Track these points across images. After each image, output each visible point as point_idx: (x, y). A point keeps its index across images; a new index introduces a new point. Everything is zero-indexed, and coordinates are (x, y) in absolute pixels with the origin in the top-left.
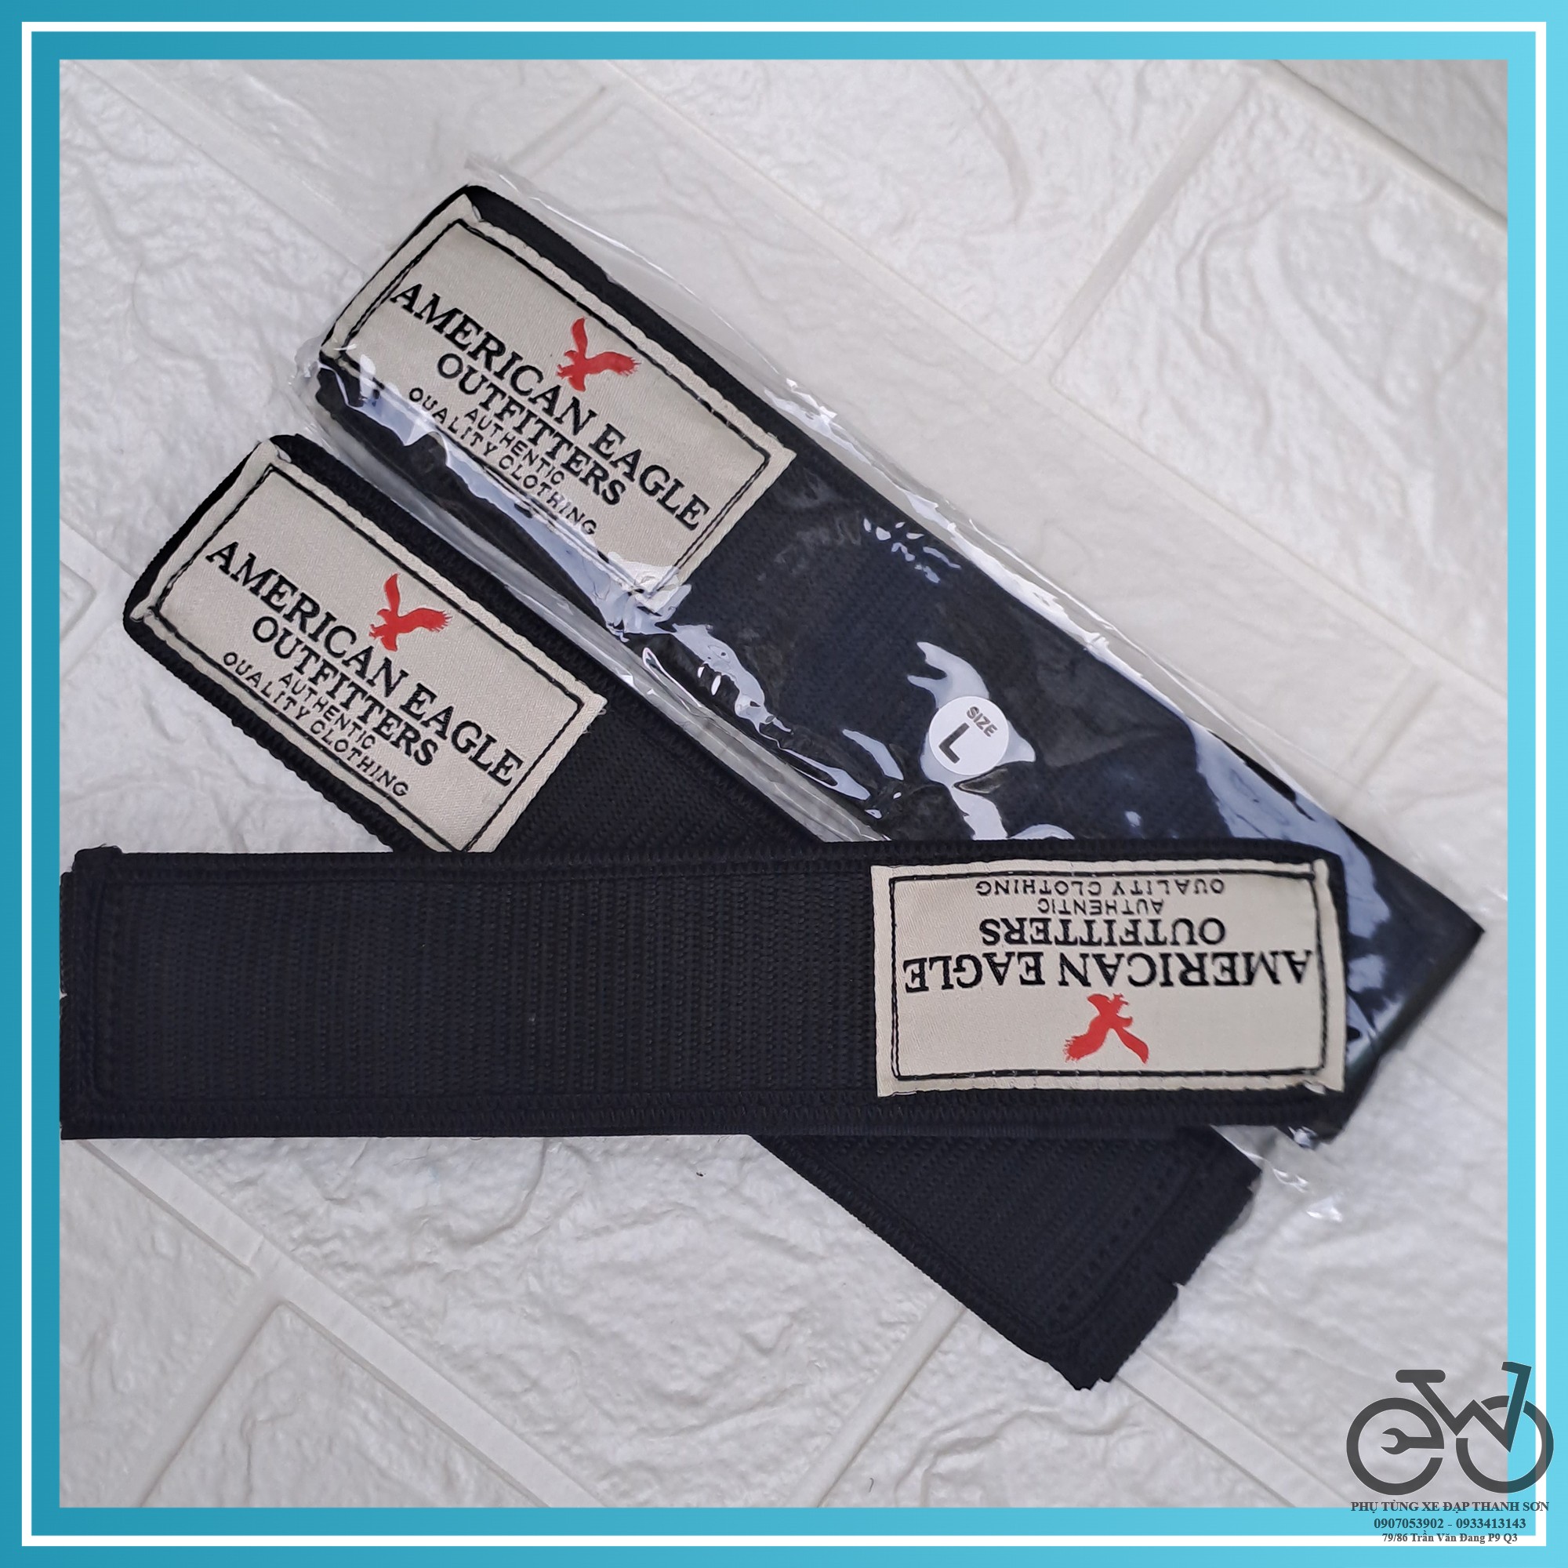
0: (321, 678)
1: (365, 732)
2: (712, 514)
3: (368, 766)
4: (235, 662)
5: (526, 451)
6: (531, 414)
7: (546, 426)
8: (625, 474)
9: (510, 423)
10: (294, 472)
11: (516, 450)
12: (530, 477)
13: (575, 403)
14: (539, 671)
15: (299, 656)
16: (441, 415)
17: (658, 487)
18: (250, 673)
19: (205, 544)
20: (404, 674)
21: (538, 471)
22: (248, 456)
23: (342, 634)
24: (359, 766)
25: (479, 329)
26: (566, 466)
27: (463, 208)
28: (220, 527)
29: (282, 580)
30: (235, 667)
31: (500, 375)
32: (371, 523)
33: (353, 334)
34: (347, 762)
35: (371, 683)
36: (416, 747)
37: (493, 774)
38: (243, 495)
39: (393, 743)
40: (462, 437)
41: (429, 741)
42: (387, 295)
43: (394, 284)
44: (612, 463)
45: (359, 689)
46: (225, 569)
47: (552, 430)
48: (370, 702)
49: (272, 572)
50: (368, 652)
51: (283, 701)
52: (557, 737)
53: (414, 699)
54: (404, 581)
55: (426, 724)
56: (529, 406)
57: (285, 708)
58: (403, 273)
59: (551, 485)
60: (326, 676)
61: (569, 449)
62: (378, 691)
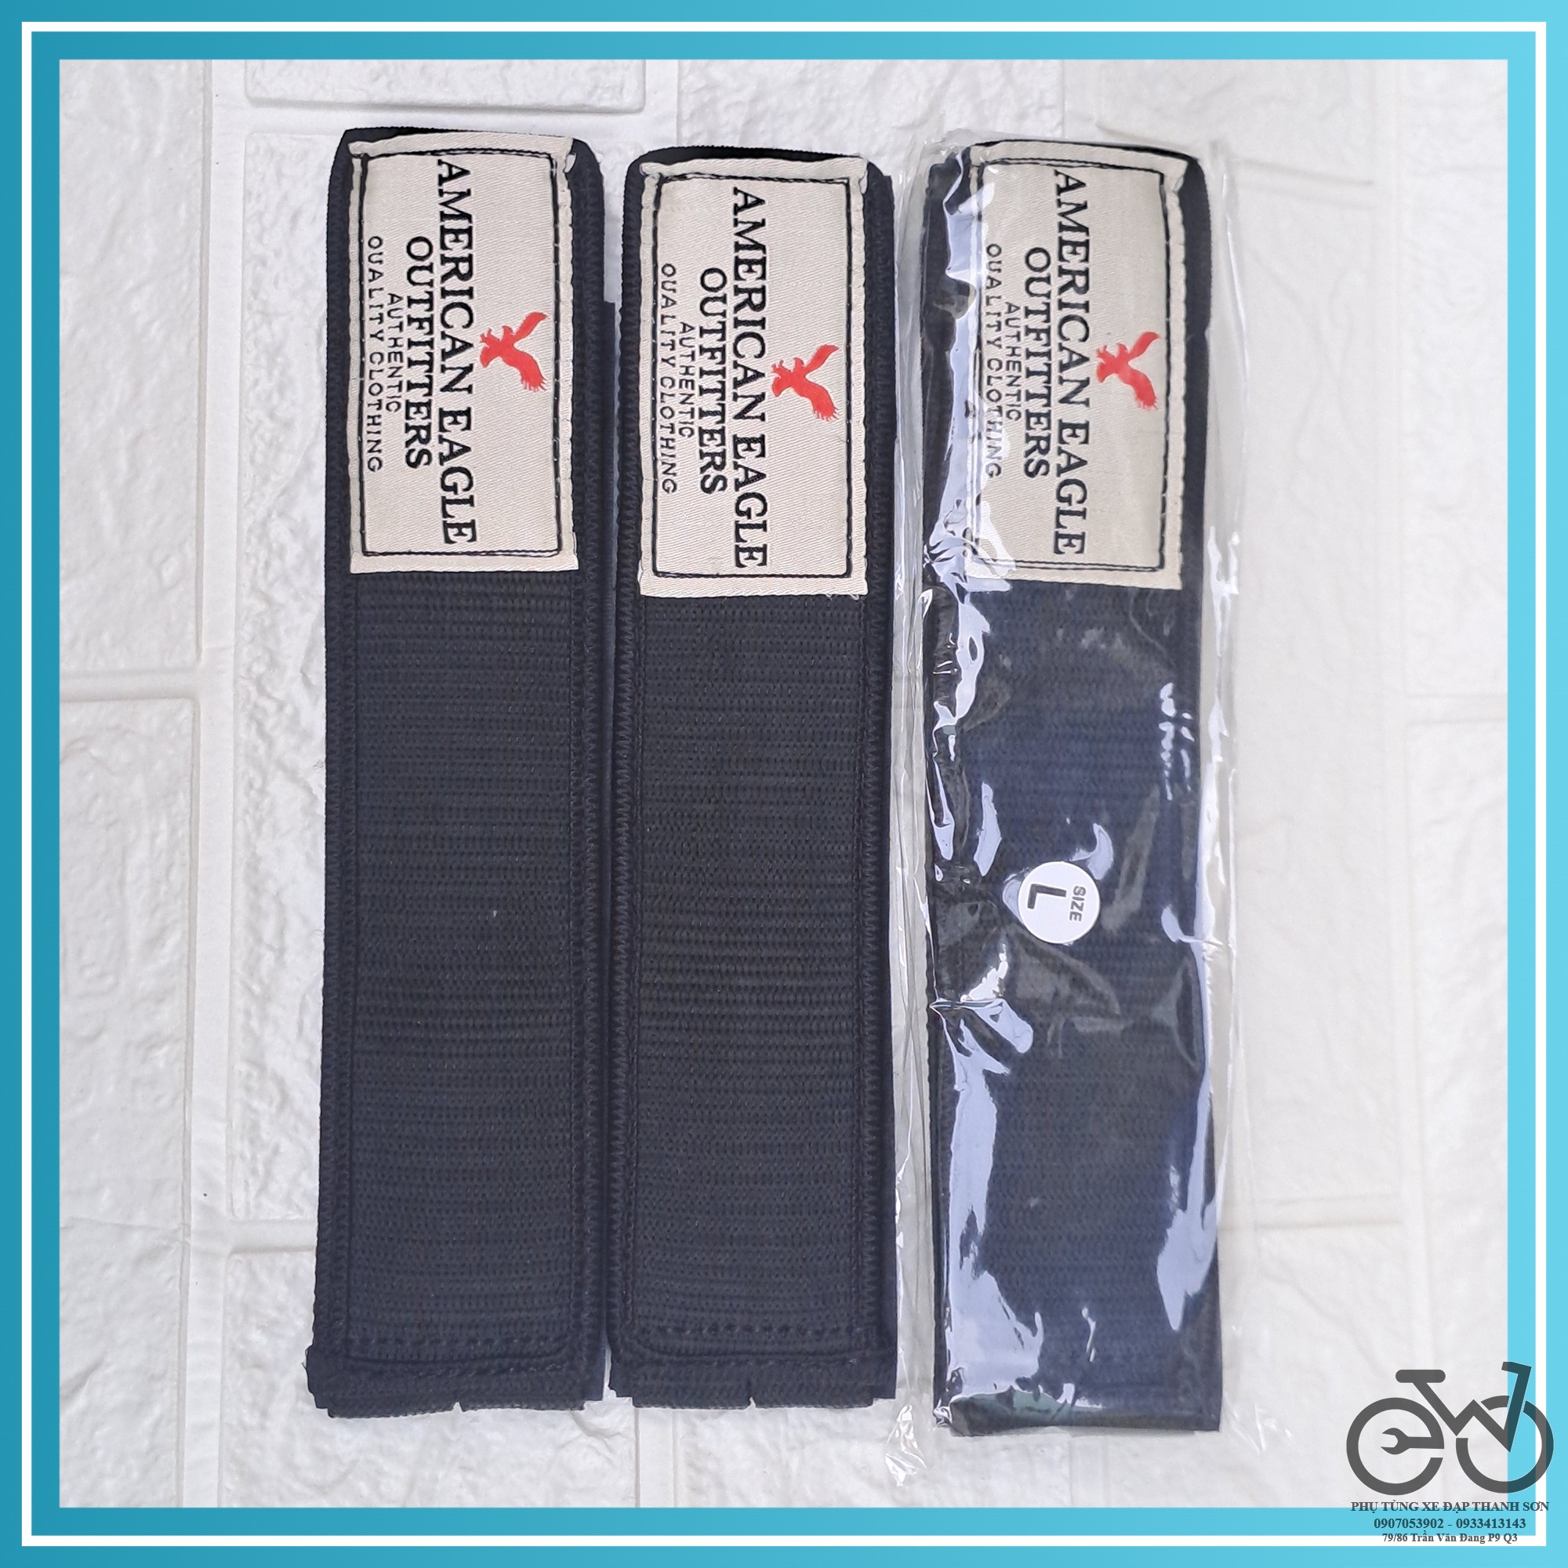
0: (709, 354)
1: (692, 423)
2: (1080, 558)
3: (667, 446)
4: (669, 276)
5: (1016, 373)
6: (1048, 354)
7: (1048, 374)
8: (1059, 466)
9: (1029, 343)
10: (857, 203)
11: (1011, 364)
12: (998, 392)
13: (1085, 383)
14: (849, 521)
15: (713, 323)
16: (993, 283)
17: (1068, 500)
18: (669, 294)
19: (744, 178)
20: (762, 417)
21: (1008, 395)
22: (841, 156)
23: (756, 343)
24: (662, 439)
25: (1086, 259)
26: (1029, 415)
27: (1175, 170)
28: (767, 179)
29: (762, 262)
30: (666, 278)
31: (1062, 305)
32: (864, 296)
33: (1004, 162)
34: (658, 427)
35: (735, 397)
36: (712, 472)
37: (738, 550)
38: (807, 177)
39: (701, 452)
40: (988, 313)
41: (724, 479)
42: (1056, 164)
43: (1069, 163)
44: (1059, 448)
45: (722, 391)
46: (737, 209)
47: (1049, 381)
48: (719, 408)
49: (763, 248)
50: (758, 375)
51: (667, 339)
52: (808, 576)
53: (749, 441)
54: (837, 359)
55: (736, 466)
56: (1054, 347)
57: (663, 344)
58: (1085, 164)
59: (1004, 414)
60: (713, 357)
61: (1045, 406)
62: (733, 408)
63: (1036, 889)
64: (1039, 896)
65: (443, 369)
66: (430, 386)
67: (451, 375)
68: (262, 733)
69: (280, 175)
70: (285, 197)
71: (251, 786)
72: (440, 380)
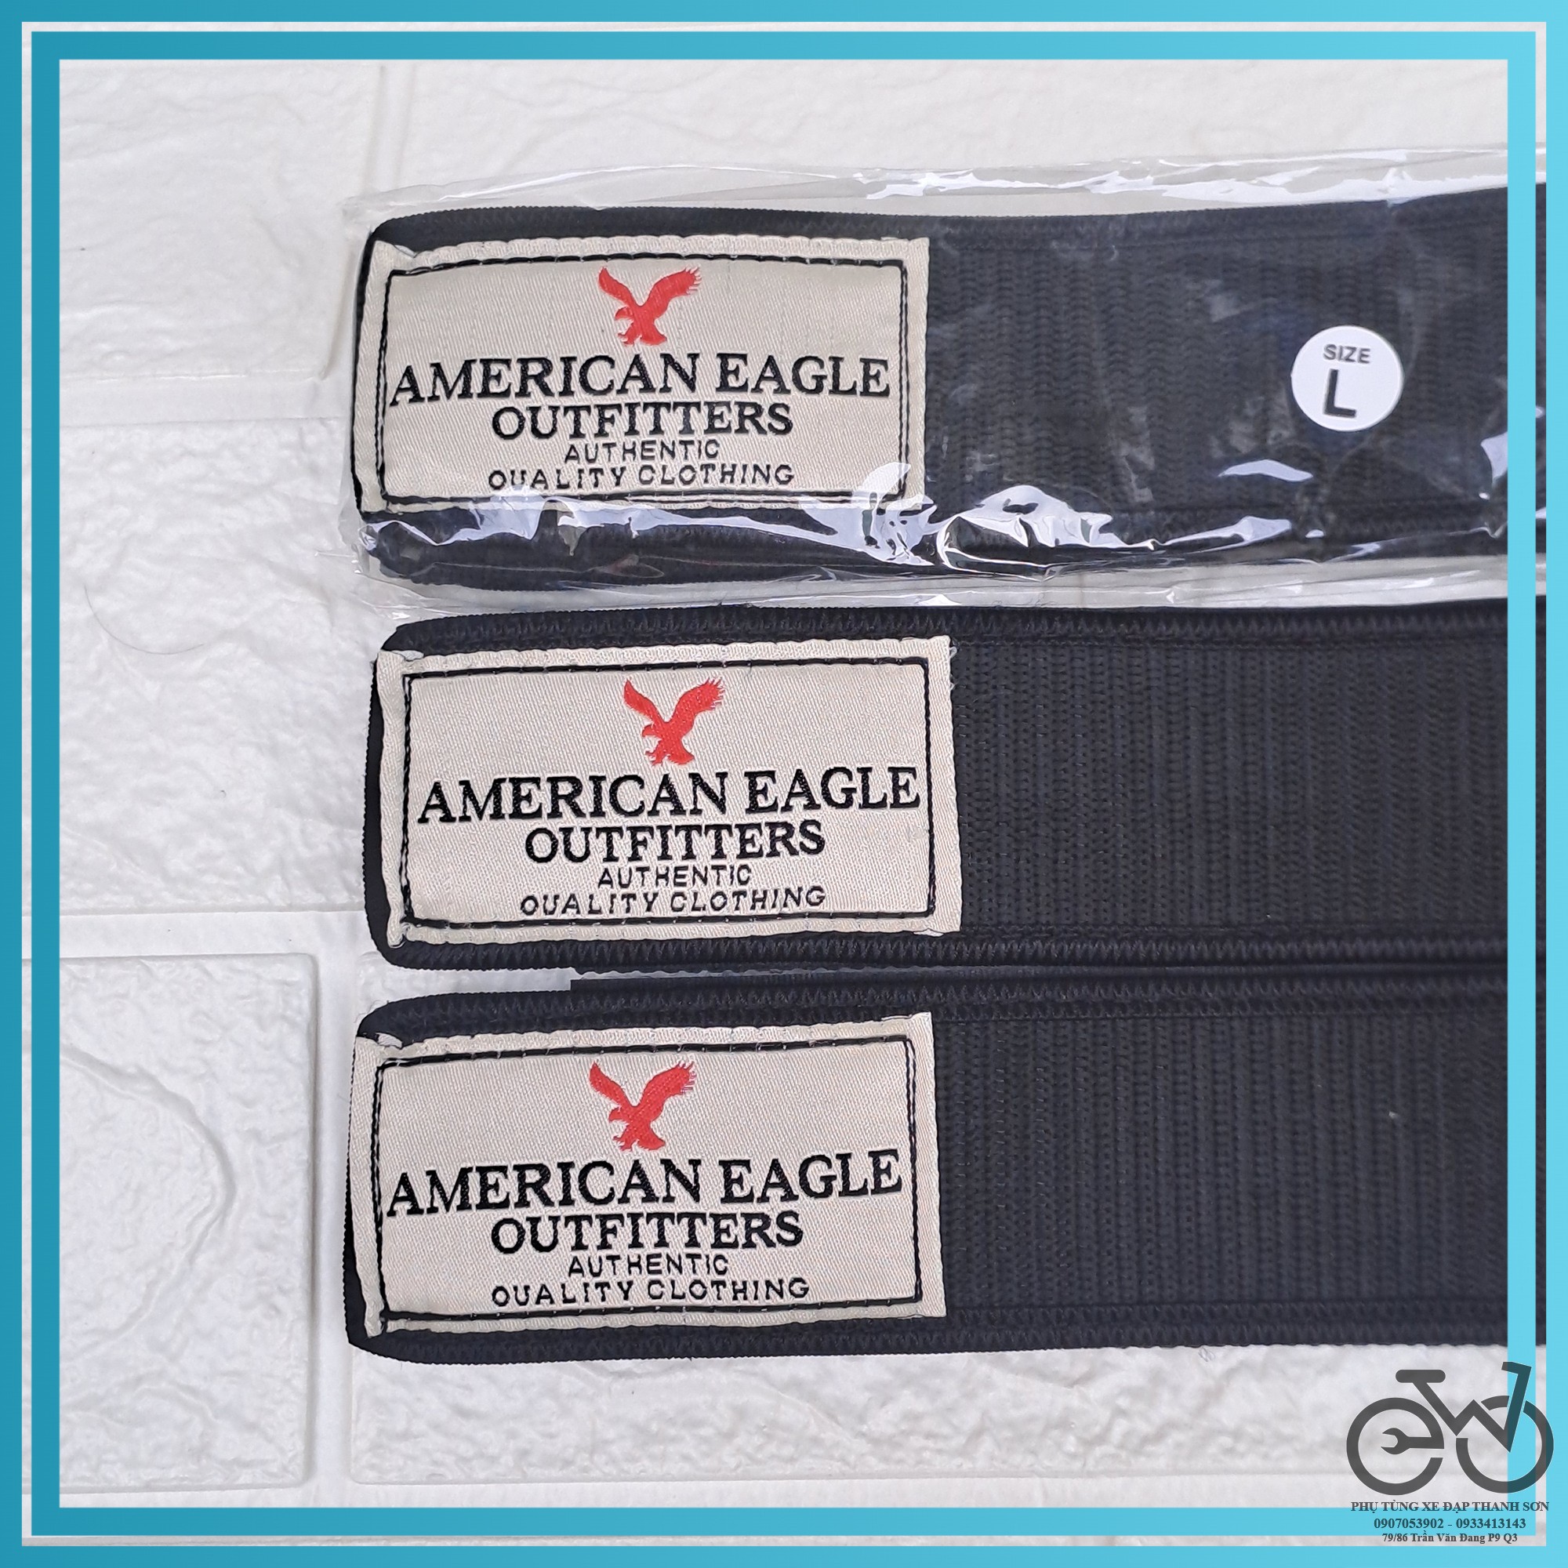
0: (641, 849)
1: (732, 868)
2: (893, 365)
3: (763, 900)
4: (537, 905)
5: (657, 448)
6: (632, 407)
7: (657, 406)
8: (776, 391)
9: (617, 431)
10: (435, 663)
11: (646, 454)
12: (682, 470)
13: (668, 359)
14: (854, 662)
15: (599, 844)
16: (539, 479)
17: (820, 379)
18: (561, 903)
19: (406, 811)
20: (722, 776)
21: (686, 457)
22: (374, 686)
23: (624, 787)
24: (753, 907)
25: (507, 362)
26: (712, 429)
27: (387, 256)
28: (406, 781)
29: (516, 782)
30: (540, 909)
31: (567, 391)
32: (559, 650)
33: (381, 472)
34: (737, 913)
35: (696, 811)
36: (796, 840)
37: (897, 804)
38: (402, 729)
39: (769, 855)
40: (580, 486)
41: (805, 823)
42: (383, 404)
43: (381, 388)
44: (753, 390)
45: (688, 829)
46: (448, 818)
47: (667, 405)
48: (712, 832)
49: (498, 783)
50: (666, 782)
51: (620, 904)
52: (928, 714)
53: (754, 793)
54: (641, 682)
55: (787, 808)
56: (622, 400)
57: (628, 910)
58: (381, 369)
59: (711, 461)
60: (644, 843)
61: (699, 410)
62: (711, 814)
63: (1331, 408)
64: (1339, 403)
65: (669, 1199)
66: (692, 1216)
67: (677, 1188)
68: (1159, 1436)
69: (405, 1436)
70: (436, 1427)
71: (1230, 1451)
72: (683, 1202)
